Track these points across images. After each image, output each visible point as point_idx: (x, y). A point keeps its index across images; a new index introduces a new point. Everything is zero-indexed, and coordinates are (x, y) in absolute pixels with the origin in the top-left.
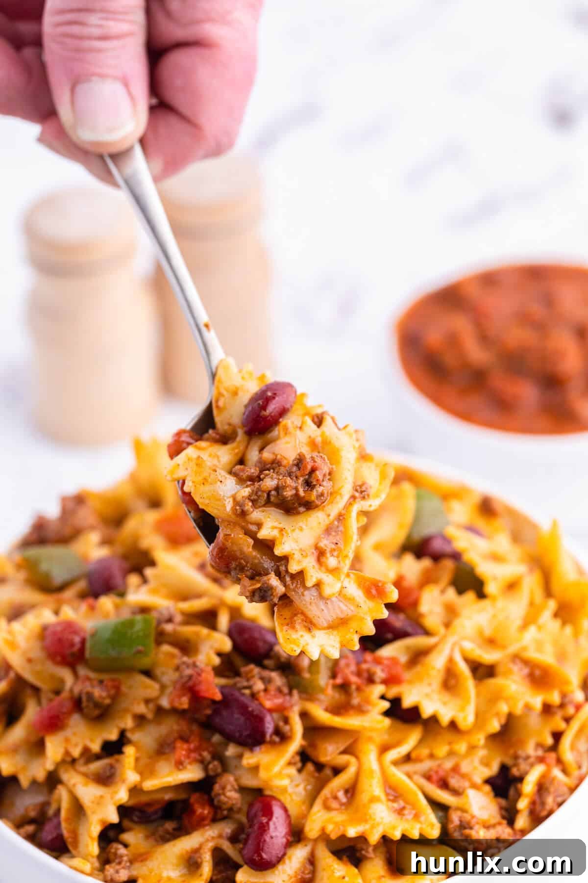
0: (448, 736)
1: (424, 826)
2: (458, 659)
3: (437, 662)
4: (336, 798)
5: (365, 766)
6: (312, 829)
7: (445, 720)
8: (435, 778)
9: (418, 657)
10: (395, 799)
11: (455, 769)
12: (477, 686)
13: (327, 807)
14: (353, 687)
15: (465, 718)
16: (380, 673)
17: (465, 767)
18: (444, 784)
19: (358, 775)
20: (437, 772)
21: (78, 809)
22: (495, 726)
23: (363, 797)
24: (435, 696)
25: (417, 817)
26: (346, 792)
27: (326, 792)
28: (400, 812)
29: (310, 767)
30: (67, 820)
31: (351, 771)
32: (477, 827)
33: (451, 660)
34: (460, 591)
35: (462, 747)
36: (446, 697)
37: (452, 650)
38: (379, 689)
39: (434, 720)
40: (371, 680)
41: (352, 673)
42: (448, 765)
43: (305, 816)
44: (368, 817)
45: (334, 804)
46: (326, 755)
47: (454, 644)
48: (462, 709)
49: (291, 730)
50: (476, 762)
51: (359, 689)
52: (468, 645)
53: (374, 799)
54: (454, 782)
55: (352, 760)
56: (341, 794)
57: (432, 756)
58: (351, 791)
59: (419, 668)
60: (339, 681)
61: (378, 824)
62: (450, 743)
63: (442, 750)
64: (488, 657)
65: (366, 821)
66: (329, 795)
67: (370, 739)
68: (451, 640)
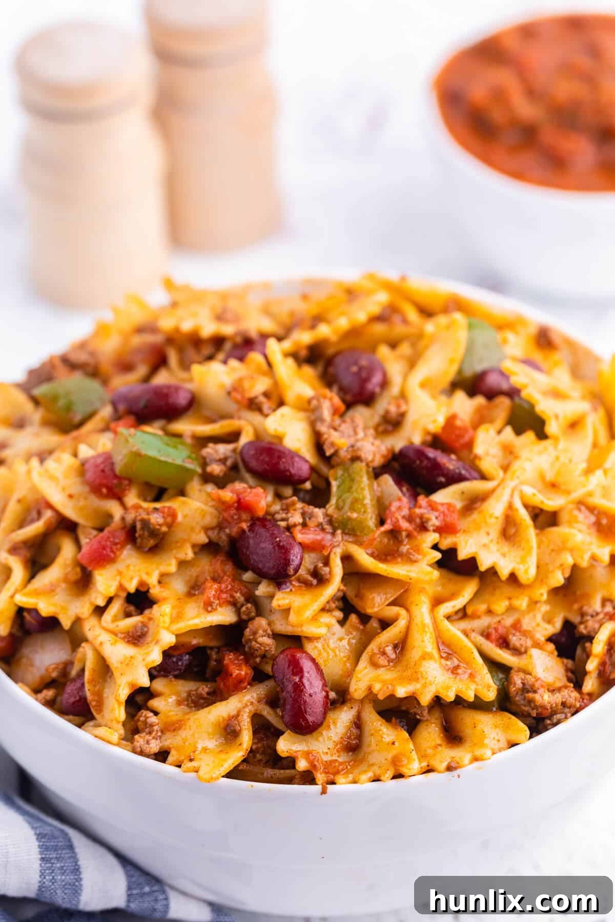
0: (508, 590)
1: (480, 687)
2: (518, 504)
3: (496, 508)
4: (384, 653)
5: (417, 620)
6: (357, 688)
7: (504, 573)
8: (494, 635)
9: (473, 503)
10: (448, 657)
11: (516, 626)
12: (537, 535)
13: (375, 665)
14: (404, 534)
15: (526, 571)
16: (434, 521)
17: (526, 624)
18: (504, 643)
19: (408, 628)
20: (496, 629)
21: (105, 670)
22: (558, 579)
23: (414, 654)
24: (494, 547)
25: (472, 676)
26: (395, 647)
27: (373, 647)
28: (454, 670)
29: (353, 618)
30: (91, 681)
31: (402, 623)
32: (541, 691)
33: (510, 506)
34: (518, 432)
35: (522, 602)
36: (506, 548)
37: (512, 496)
38: (432, 538)
39: (492, 572)
40: (423, 527)
41: (404, 517)
42: (509, 621)
43: (350, 674)
44: (419, 676)
45: (382, 661)
46: (373, 607)
47: (513, 491)
48: (523, 560)
49: (330, 573)
50: (539, 617)
51: (409, 536)
52: (528, 490)
53: (425, 656)
54: (514, 640)
55: (403, 612)
56: (389, 650)
57: (489, 612)
58: (401, 646)
59: (475, 516)
60: (387, 526)
61: (431, 684)
62: (510, 599)
63: (500, 606)
64: (551, 503)
65: (417, 680)
66: (376, 651)
67: (422, 590)
68: (511, 484)
